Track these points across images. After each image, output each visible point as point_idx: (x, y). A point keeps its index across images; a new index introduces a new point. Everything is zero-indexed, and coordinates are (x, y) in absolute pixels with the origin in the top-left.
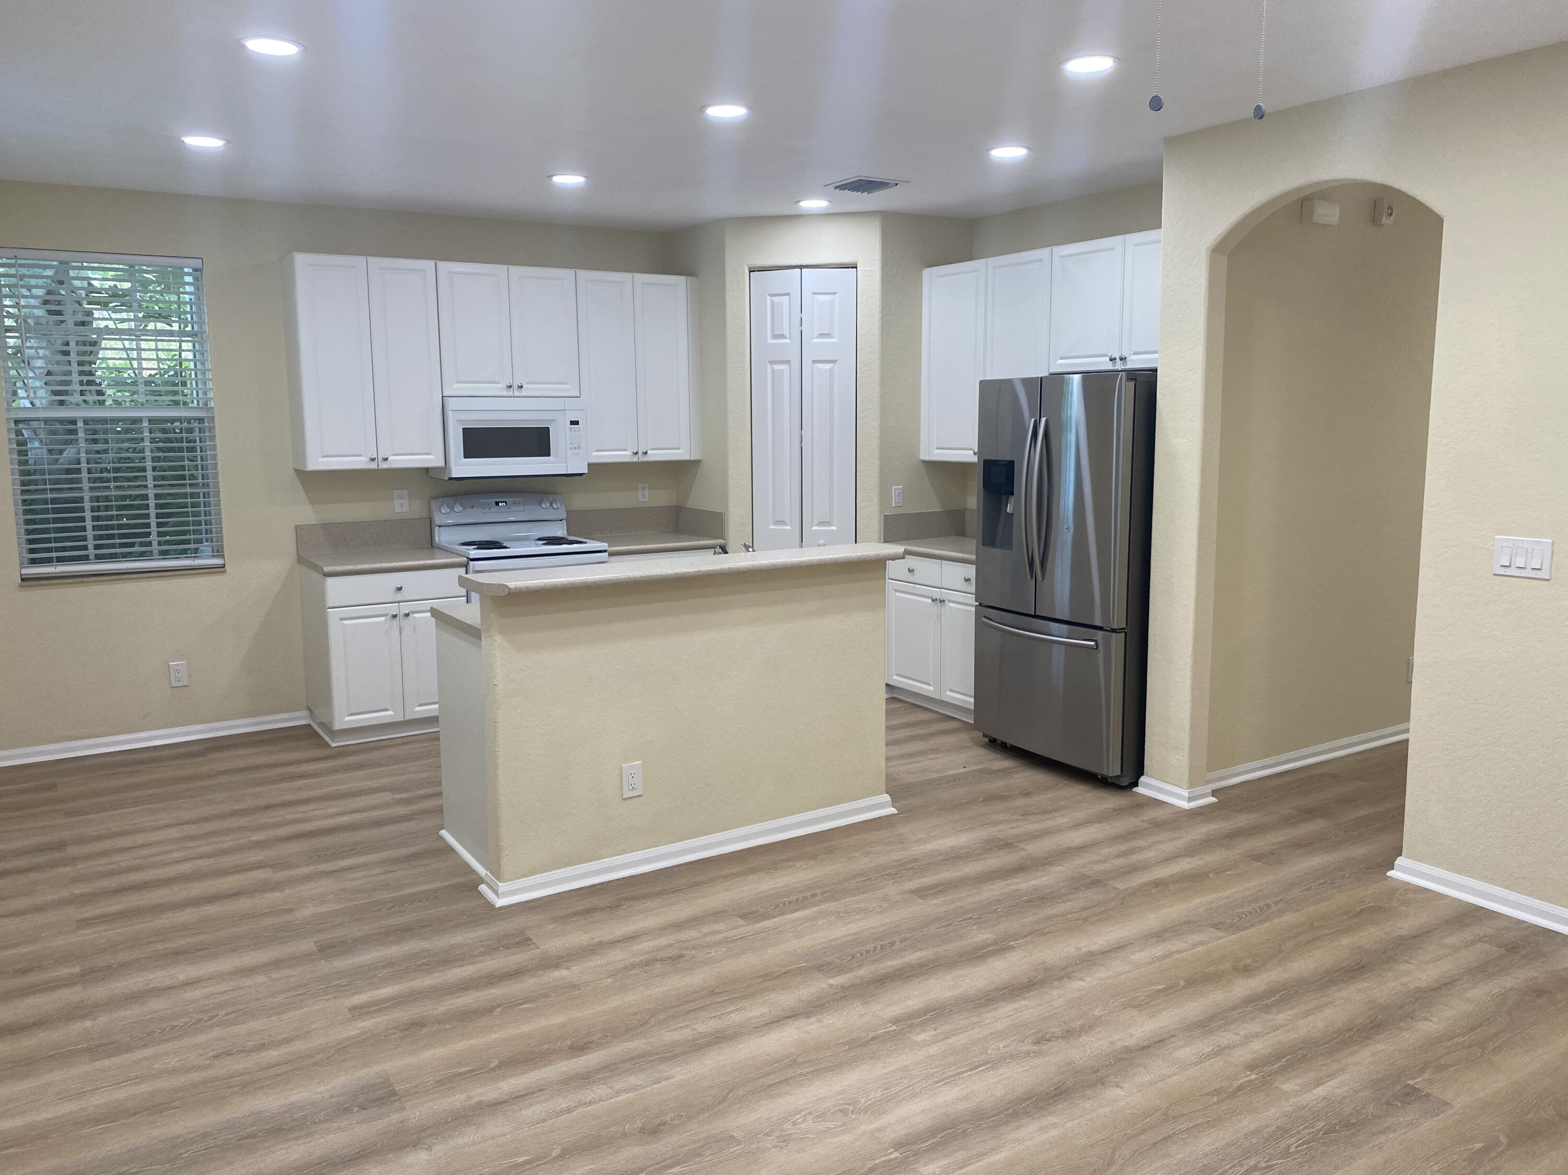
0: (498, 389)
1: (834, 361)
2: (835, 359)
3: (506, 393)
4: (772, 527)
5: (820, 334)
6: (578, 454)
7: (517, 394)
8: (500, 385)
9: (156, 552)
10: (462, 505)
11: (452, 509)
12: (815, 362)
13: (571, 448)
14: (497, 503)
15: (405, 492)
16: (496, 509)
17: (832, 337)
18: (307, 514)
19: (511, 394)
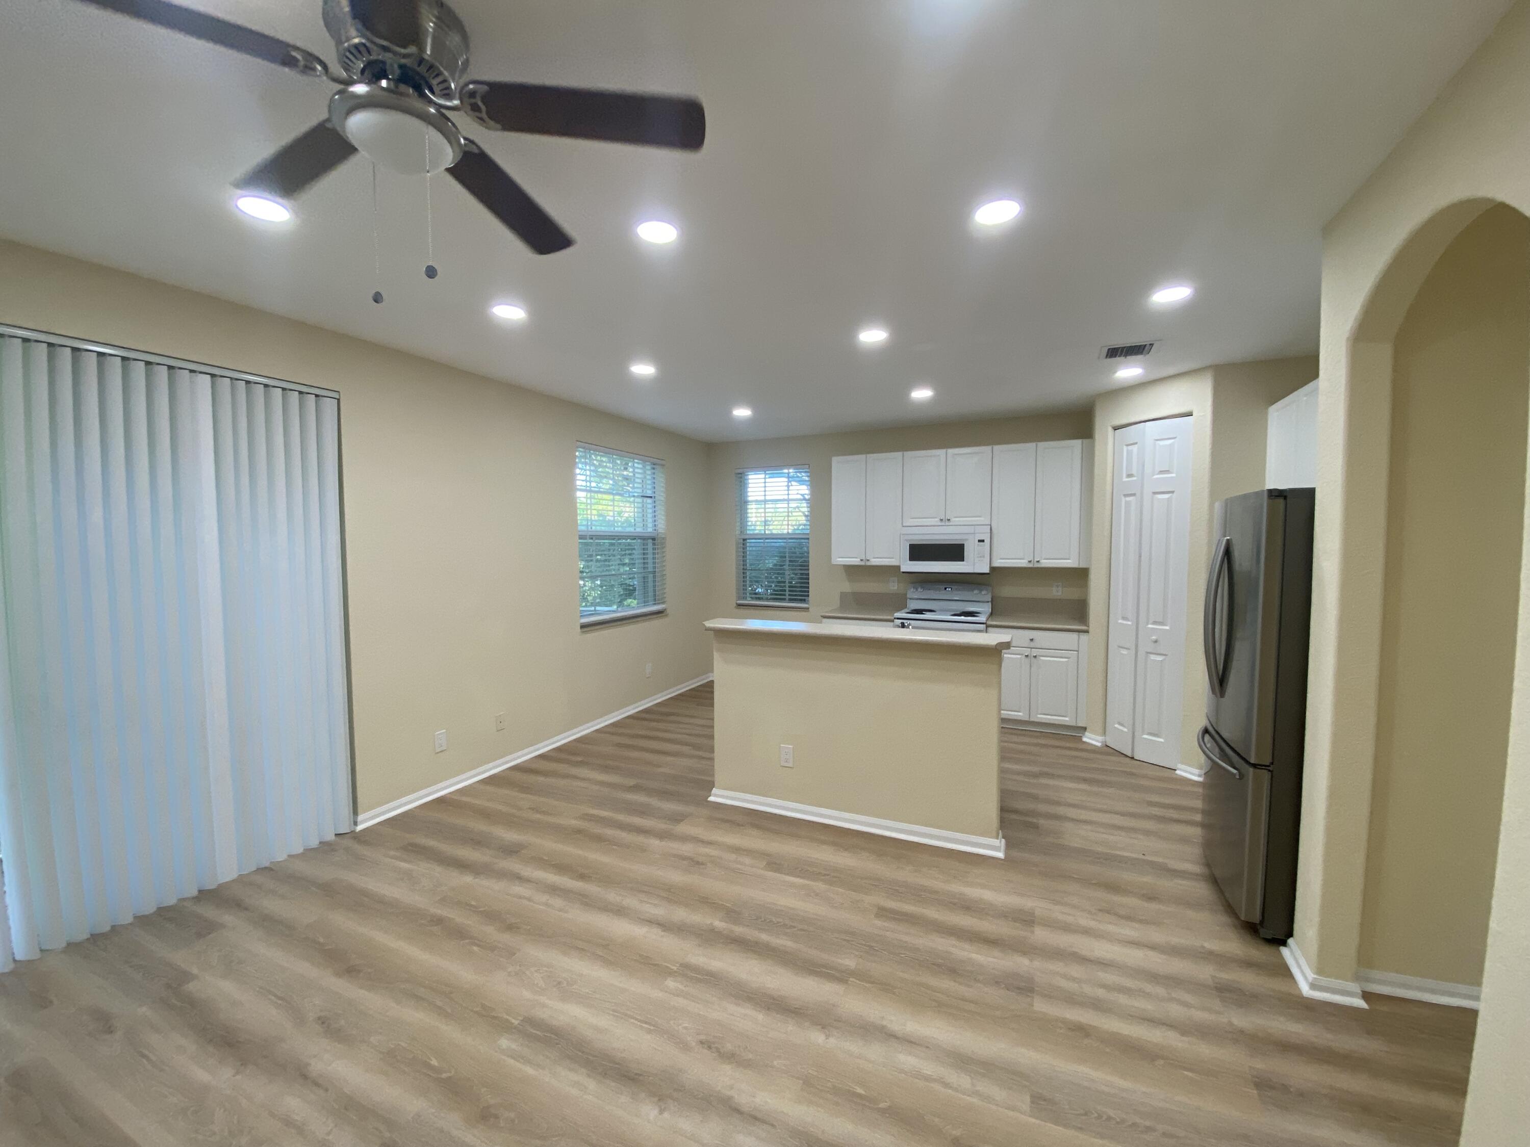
0: (935, 521)
1: (1173, 492)
2: (1173, 490)
3: (940, 524)
4: (1120, 621)
5: (1161, 471)
6: (982, 560)
7: (947, 524)
8: (936, 519)
9: (787, 599)
10: (922, 588)
11: (917, 590)
12: (1155, 493)
13: (978, 557)
14: (946, 589)
15: (896, 579)
16: (944, 592)
17: (1172, 473)
18: (847, 587)
19: (943, 524)
